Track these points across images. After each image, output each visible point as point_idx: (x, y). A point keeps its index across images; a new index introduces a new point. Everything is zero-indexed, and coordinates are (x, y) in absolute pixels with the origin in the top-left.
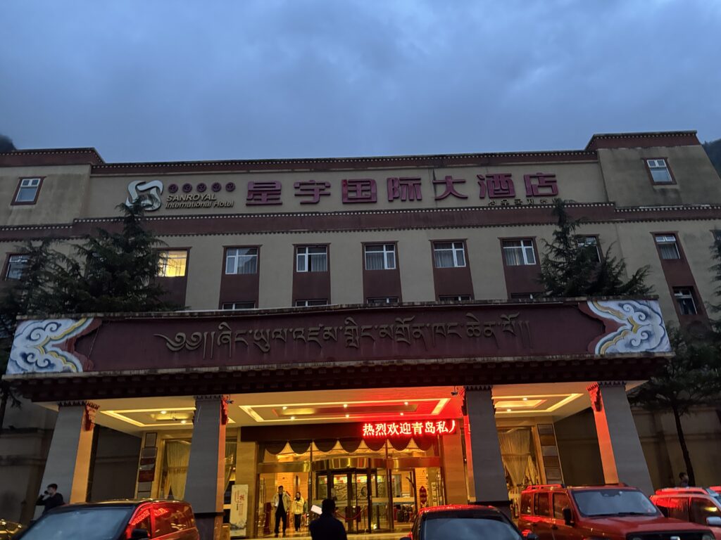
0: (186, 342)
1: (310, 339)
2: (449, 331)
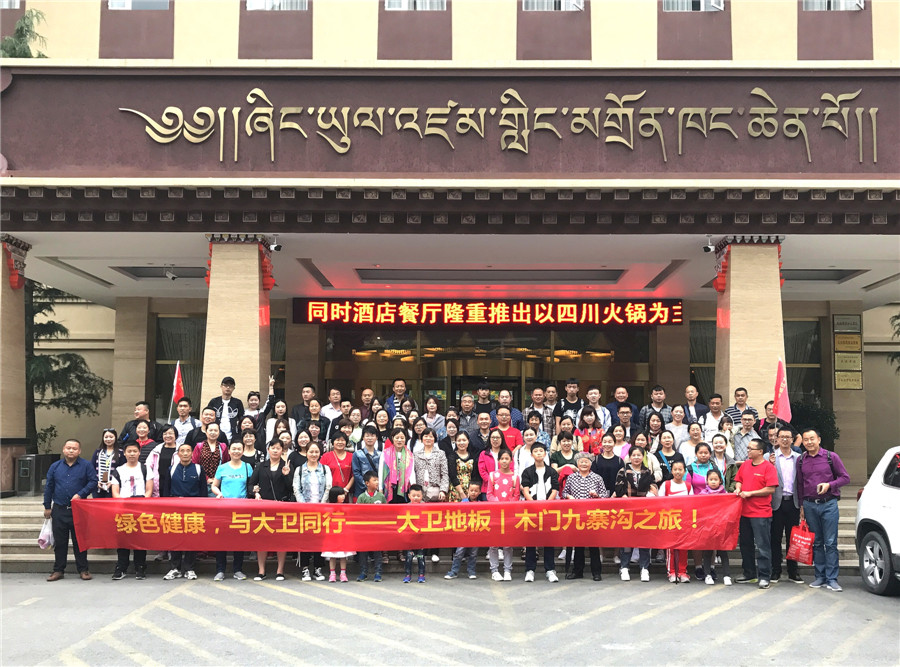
0: (183, 126)
1: (429, 131)
2: (713, 126)
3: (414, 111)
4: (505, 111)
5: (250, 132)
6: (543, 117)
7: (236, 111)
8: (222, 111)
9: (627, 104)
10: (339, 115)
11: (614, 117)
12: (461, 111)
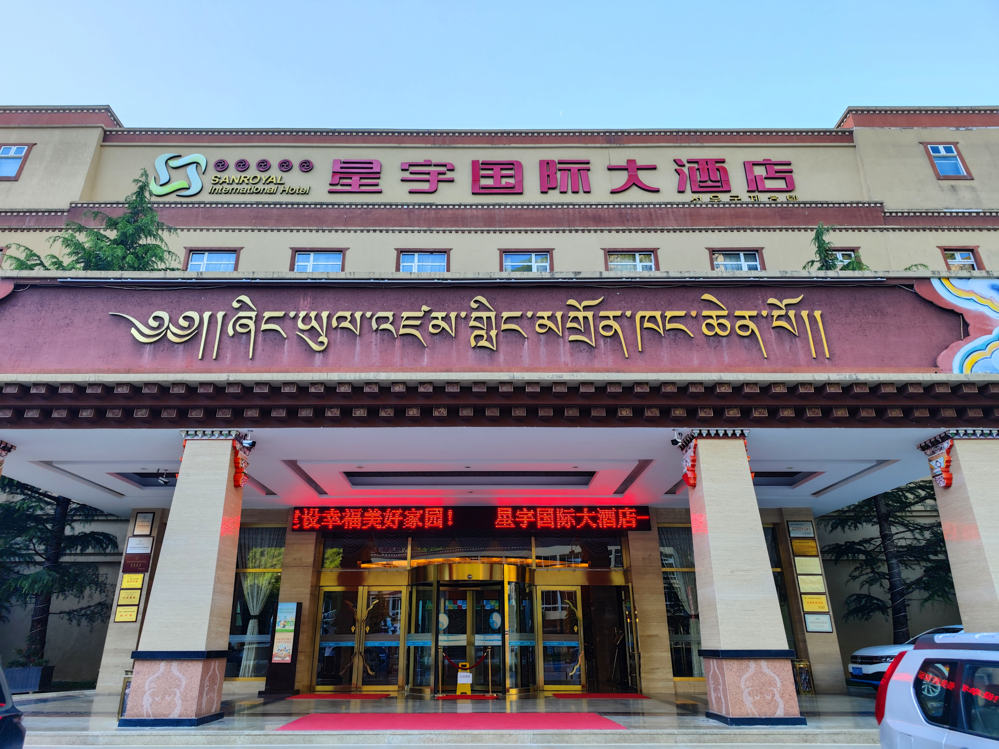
0: (168, 328)
1: (402, 331)
2: (669, 326)
3: (389, 314)
4: (474, 315)
5: (231, 332)
6: (509, 320)
7: (220, 315)
8: (207, 315)
9: (586, 308)
10: (318, 318)
11: (576, 319)
12: (434, 314)
